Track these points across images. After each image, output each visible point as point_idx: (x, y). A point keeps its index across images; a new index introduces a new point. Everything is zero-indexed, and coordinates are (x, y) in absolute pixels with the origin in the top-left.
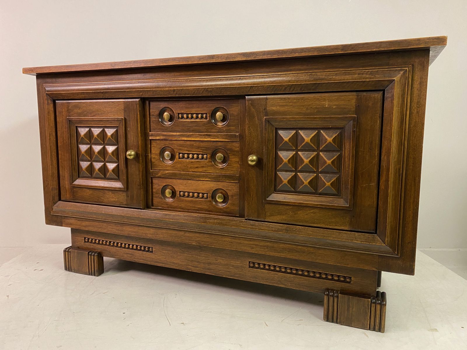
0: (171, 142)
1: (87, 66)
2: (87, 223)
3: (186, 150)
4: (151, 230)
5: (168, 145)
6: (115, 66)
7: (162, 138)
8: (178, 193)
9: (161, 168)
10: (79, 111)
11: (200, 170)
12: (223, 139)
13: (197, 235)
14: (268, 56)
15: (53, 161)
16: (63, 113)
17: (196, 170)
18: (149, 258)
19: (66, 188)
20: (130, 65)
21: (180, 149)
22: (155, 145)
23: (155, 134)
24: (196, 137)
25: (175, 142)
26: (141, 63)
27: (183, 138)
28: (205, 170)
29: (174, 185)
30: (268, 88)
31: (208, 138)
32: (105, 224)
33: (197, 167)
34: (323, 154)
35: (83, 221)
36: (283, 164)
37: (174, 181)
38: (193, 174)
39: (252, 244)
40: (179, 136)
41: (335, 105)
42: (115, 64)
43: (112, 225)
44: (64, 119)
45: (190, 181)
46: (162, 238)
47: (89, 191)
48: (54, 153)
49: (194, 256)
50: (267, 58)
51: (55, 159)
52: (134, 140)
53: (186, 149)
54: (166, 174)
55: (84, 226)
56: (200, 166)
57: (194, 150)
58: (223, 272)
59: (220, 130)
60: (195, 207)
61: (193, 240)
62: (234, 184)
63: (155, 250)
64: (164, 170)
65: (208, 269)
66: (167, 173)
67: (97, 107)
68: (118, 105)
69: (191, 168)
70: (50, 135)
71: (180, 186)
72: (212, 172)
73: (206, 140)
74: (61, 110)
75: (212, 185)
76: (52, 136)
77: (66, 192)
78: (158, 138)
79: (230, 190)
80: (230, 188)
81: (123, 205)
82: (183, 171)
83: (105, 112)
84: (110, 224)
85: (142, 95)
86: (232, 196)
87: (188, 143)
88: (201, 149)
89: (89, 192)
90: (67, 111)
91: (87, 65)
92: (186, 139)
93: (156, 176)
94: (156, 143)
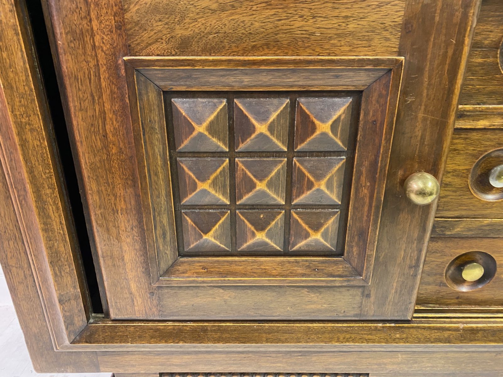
4: (400, 356)
8: (501, 270)
9: (464, 213)
15: (49, 217)
16: (97, 38)
22: (460, 147)
23: (475, 111)
29: (494, 252)
44: (102, 61)
46: (428, 369)
48: (49, 191)
51: (58, 209)
52: (423, 138)
66: (488, 225)
70: (20, 127)
74: (84, 22)
76: (32, 130)
78: (482, 124)
90: (119, 28)
93: (444, 234)
94: (465, 139)
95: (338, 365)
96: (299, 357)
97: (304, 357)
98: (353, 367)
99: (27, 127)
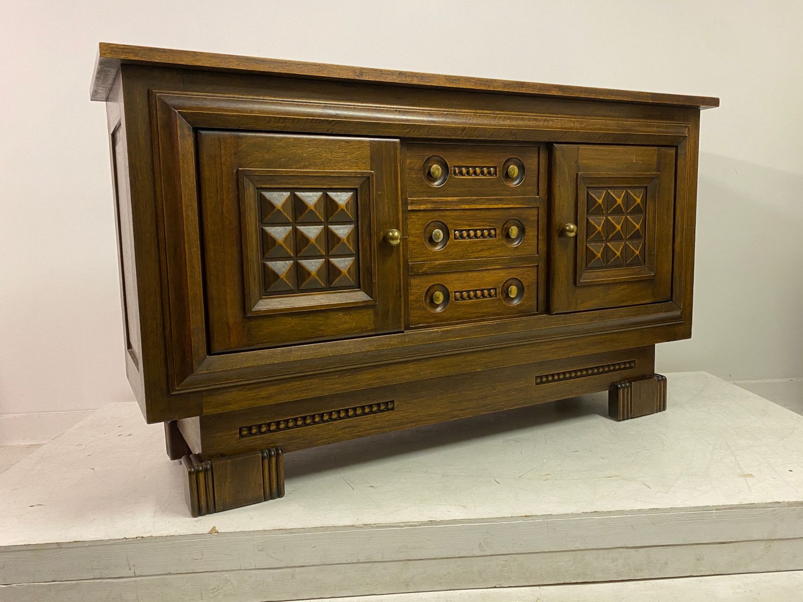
0: (442, 214)
1: (299, 66)
2: (272, 390)
3: (466, 225)
5: (437, 218)
6: (362, 75)
7: (429, 206)
8: (452, 295)
9: (425, 258)
10: (267, 156)
11: (486, 254)
12: (519, 204)
13: (484, 355)
14: (586, 94)
16: (223, 158)
17: (480, 254)
18: (387, 421)
19: (228, 324)
20: (392, 78)
21: (457, 224)
22: (415, 220)
23: (417, 200)
24: (483, 203)
25: (447, 213)
26: (412, 77)
27: (463, 206)
28: (493, 254)
29: (446, 284)
30: (583, 135)
31: (500, 204)
32: (316, 381)
33: (482, 250)
34: (630, 217)
35: (261, 387)
36: (596, 233)
37: (447, 277)
38: (477, 261)
39: (554, 348)
40: (457, 202)
41: (641, 161)
42: (363, 71)
43: (332, 377)
44: (225, 171)
45: (470, 274)
47: (290, 319)
49: (463, 393)
50: (584, 96)
51: (199, 262)
52: (389, 212)
53: (465, 222)
54: (436, 266)
55: (263, 398)
56: (486, 247)
57: (478, 224)
58: (504, 403)
59: (513, 191)
60: (478, 313)
61: (477, 365)
62: (531, 269)
63: (398, 403)
64: (431, 260)
65: (484, 406)
66: (438, 265)
67: (311, 149)
68: (359, 148)
69: (473, 252)
70: (187, 207)
71: (456, 283)
72: (504, 255)
73: (496, 207)
75: (502, 275)
76: (192, 209)
77: (229, 333)
78: (422, 207)
79: (526, 279)
80: (525, 276)
81: (368, 331)
82: (462, 258)
83: (331, 160)
84: (329, 378)
85: (409, 132)
86: (528, 286)
87: (469, 213)
88: (488, 222)
89: (294, 321)
91: (299, 64)
92: (467, 207)
93: (418, 272)
94: (417, 216)
95: (375, 380)
96: (349, 377)
97: (352, 376)
98: (384, 380)
99: (190, 208)
